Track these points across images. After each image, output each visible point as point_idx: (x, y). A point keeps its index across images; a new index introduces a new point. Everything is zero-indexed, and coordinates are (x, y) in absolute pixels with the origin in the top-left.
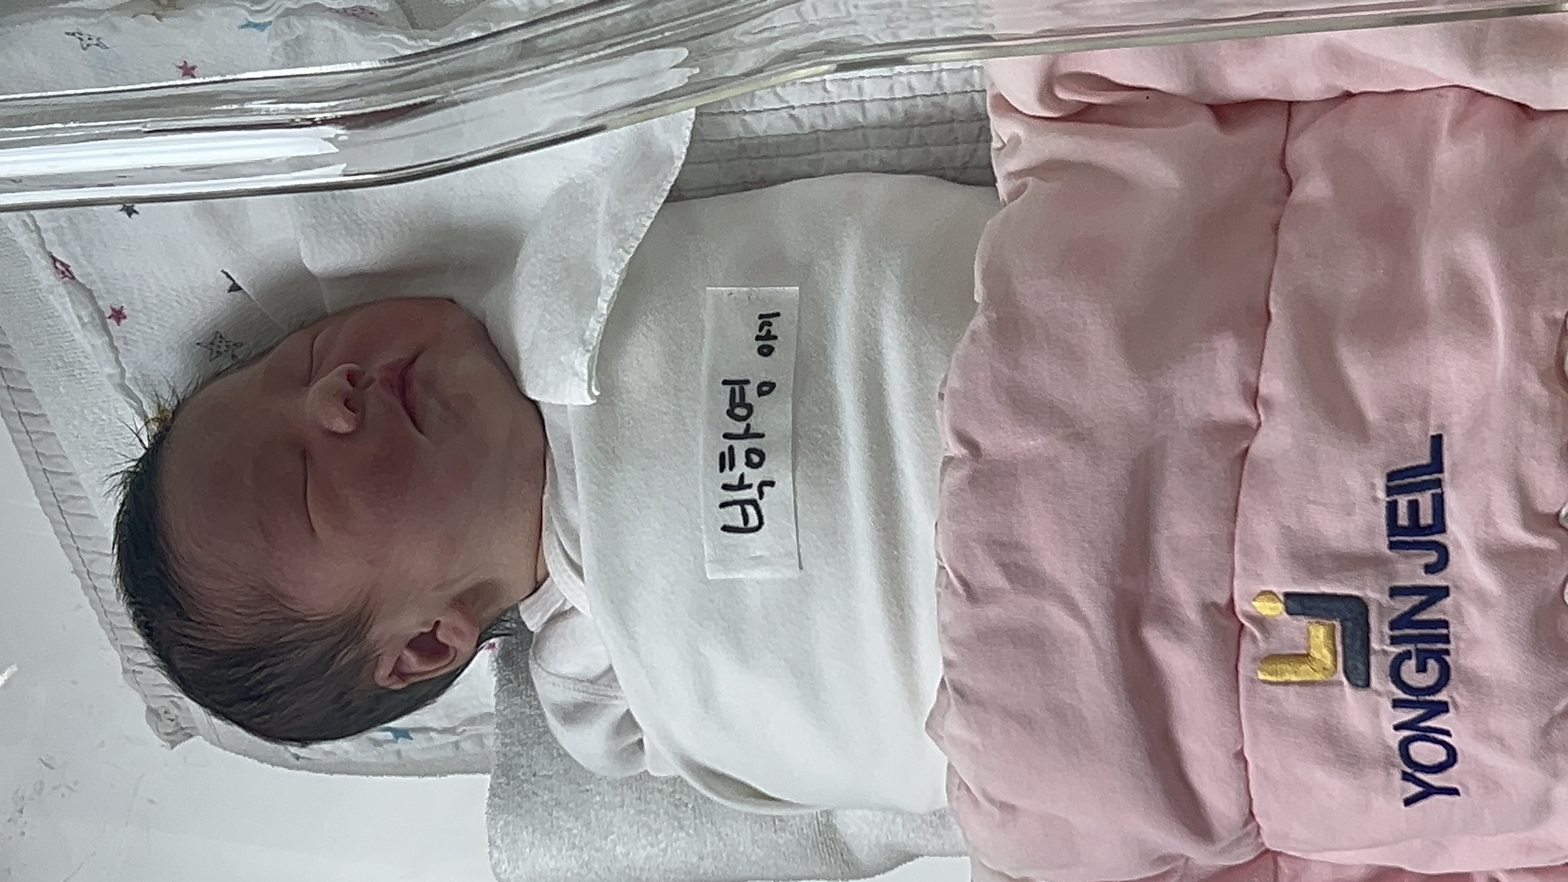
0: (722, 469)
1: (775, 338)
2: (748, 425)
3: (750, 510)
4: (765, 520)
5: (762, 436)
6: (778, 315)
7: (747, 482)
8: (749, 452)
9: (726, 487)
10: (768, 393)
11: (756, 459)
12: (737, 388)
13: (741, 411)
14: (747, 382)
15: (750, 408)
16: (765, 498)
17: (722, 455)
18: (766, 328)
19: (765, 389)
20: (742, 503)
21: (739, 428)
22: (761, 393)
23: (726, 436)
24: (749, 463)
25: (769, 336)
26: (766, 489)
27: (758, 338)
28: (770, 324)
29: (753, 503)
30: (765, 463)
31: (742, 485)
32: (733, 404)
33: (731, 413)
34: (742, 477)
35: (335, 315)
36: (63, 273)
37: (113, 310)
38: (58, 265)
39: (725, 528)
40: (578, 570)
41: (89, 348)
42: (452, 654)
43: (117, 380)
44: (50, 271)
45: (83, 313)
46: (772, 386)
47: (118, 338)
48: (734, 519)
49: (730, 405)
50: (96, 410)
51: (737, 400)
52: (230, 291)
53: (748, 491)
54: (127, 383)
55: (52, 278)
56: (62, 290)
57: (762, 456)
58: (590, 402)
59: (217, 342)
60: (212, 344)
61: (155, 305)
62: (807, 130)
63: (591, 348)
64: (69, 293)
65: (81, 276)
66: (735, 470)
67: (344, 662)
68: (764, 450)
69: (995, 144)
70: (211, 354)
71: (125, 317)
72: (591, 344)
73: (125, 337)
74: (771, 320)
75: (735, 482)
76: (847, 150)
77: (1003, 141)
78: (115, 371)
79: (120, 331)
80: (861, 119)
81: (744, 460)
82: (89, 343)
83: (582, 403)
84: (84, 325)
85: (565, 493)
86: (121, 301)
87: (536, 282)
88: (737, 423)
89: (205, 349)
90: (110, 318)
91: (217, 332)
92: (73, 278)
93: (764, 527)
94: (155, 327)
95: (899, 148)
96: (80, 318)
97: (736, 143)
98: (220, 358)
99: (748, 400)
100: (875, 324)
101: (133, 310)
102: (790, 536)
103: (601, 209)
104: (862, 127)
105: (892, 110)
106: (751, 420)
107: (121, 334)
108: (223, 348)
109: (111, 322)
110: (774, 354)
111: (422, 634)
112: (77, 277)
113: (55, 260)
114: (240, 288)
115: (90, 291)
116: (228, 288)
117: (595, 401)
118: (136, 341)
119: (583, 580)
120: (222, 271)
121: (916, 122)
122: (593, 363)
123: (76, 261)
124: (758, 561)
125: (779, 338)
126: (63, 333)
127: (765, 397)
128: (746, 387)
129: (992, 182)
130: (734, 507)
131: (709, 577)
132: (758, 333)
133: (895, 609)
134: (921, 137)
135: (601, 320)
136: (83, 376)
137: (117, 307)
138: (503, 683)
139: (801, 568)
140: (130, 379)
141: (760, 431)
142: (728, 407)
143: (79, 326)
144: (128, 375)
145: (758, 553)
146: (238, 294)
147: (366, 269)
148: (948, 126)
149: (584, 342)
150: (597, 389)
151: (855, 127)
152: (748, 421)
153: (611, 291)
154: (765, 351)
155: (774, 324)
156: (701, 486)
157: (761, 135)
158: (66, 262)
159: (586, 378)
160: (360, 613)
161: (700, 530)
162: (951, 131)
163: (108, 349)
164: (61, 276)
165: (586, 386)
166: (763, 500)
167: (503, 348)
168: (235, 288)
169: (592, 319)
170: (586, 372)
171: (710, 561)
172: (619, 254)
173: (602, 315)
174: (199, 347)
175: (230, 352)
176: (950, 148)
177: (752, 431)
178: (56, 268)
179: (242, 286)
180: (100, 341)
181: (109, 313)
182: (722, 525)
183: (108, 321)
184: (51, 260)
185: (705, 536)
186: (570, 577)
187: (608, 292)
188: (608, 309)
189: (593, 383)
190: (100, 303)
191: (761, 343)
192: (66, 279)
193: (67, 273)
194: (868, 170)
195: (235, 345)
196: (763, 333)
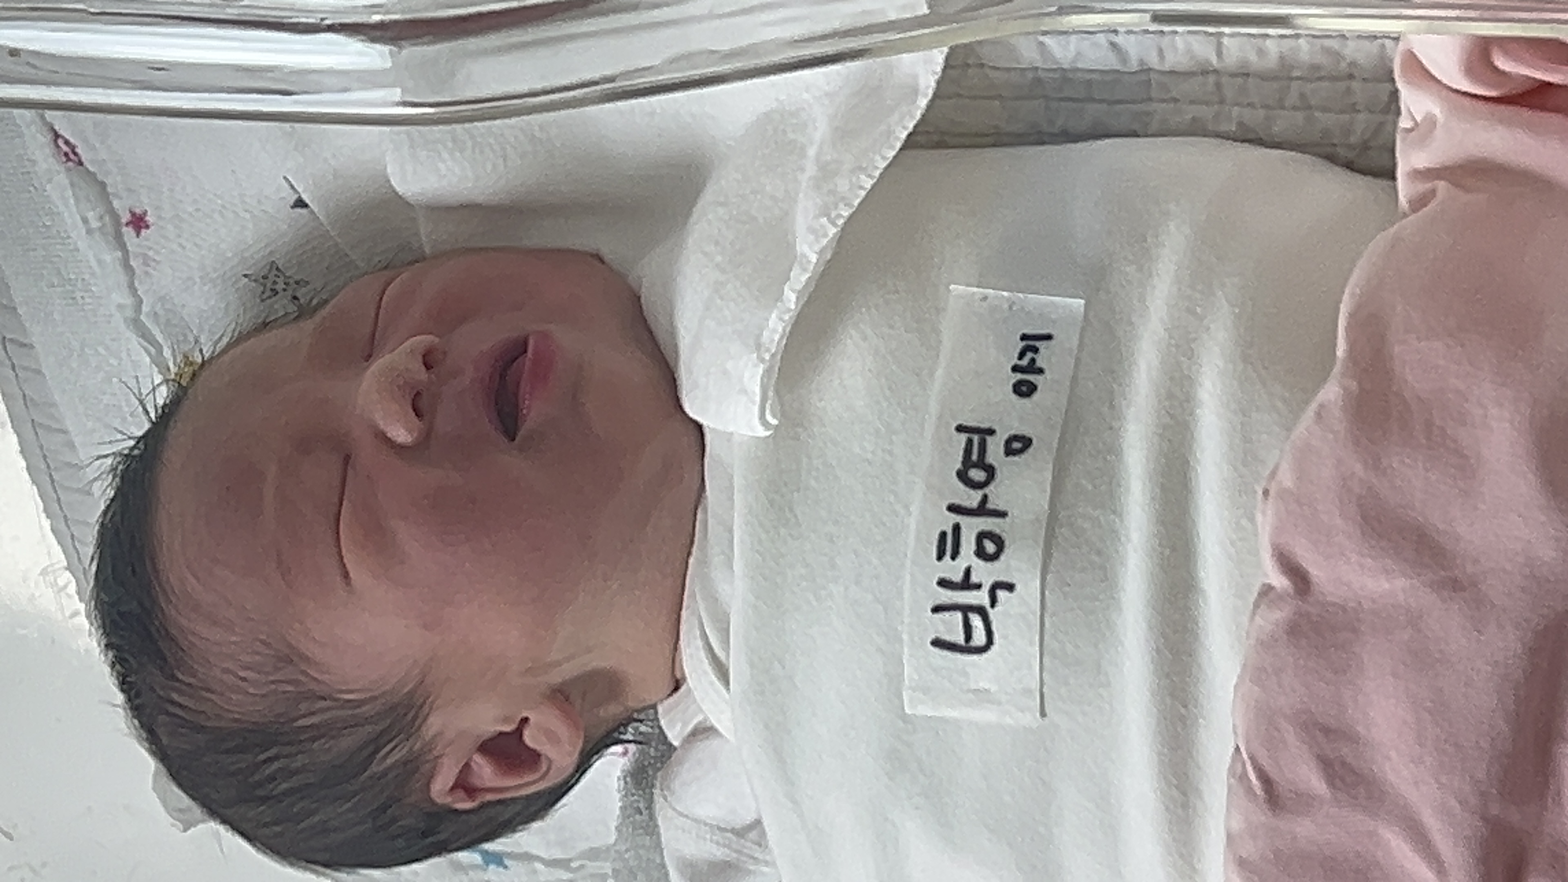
0: (940, 557)
1: (1041, 371)
2: (985, 498)
3: (976, 621)
4: (996, 636)
5: (1002, 514)
6: (1049, 337)
7: (974, 579)
8: (981, 537)
9: (943, 583)
10: (1020, 451)
11: (990, 547)
12: (976, 438)
13: (977, 475)
14: (991, 432)
15: (991, 471)
16: (999, 608)
17: (943, 535)
18: (1029, 355)
19: (1017, 445)
20: (966, 610)
21: (972, 498)
22: (1009, 452)
23: (952, 508)
24: (981, 553)
25: (1033, 368)
26: (1001, 594)
27: (1015, 369)
28: (1036, 350)
29: (981, 611)
30: (1003, 557)
31: (967, 584)
32: (967, 462)
33: (962, 476)
34: (968, 572)
35: (435, 257)
36: (66, 154)
37: (133, 214)
38: (60, 142)
39: (938, 643)
40: (723, 672)
41: (93, 263)
42: (544, 768)
43: (130, 313)
44: (49, 150)
45: (90, 215)
46: (1027, 442)
47: (136, 256)
48: (950, 631)
49: (963, 463)
50: (101, 350)
51: (975, 457)
52: (292, 207)
53: (975, 593)
54: (142, 317)
55: (51, 160)
56: (62, 178)
57: (1000, 544)
58: (762, 432)
59: (271, 277)
60: (265, 277)
61: (191, 214)
62: (1134, 66)
63: (767, 357)
64: (72, 185)
65: (92, 162)
66: (958, 560)
67: (389, 761)
68: (1004, 536)
69: (1404, 123)
70: (263, 293)
71: (147, 227)
72: (768, 350)
73: (145, 256)
74: (1037, 344)
75: (958, 577)
76: (1192, 102)
77: (1413, 119)
78: (128, 301)
79: (139, 246)
80: (1214, 60)
81: (973, 547)
82: (95, 256)
83: (751, 434)
84: (89, 232)
85: (717, 560)
86: (144, 203)
87: (710, 248)
88: (972, 492)
89: (254, 284)
90: (127, 224)
91: (273, 262)
92: (81, 163)
93: (994, 648)
94: (189, 246)
95: (1266, 107)
96: (85, 221)
97: (1030, 75)
98: (277, 297)
99: (990, 459)
100: (1190, 368)
101: (160, 217)
102: (1030, 667)
103: (812, 152)
104: (1216, 71)
105: (1261, 52)
106: (990, 490)
107: (139, 250)
108: (280, 286)
109: (128, 232)
110: (1036, 396)
111: (501, 734)
112: (86, 163)
113: (57, 136)
114: (306, 206)
115: (103, 185)
116: (292, 202)
117: (768, 433)
118: (158, 262)
119: (728, 689)
120: (285, 178)
121: (1296, 73)
122: (769, 378)
123: (85, 141)
124: (982, 696)
125: (1047, 372)
126: (62, 238)
127: (1016, 458)
128: (989, 439)
129: (1391, 176)
130: (952, 613)
131: (908, 711)
132: (1016, 361)
133: (1175, 793)
134: (1302, 96)
135: (787, 317)
136: (88, 300)
137: (138, 211)
138: (628, 812)
139: (1043, 714)
140: (147, 315)
141: (1001, 507)
142: (958, 466)
143: (84, 231)
144: (145, 308)
145: (983, 685)
146: (304, 211)
147: (480, 199)
148: (1342, 85)
149: (758, 347)
150: (774, 416)
151: (1205, 71)
152: (987, 490)
153: (804, 278)
154: (1024, 389)
155: (1042, 350)
156: (908, 578)
157: (1065, 66)
158: (72, 140)
159: (758, 399)
160: (411, 693)
161: (901, 641)
162: (1349, 91)
163: (120, 269)
164: (64, 159)
165: (756, 410)
166: (996, 609)
167: (661, 336)
168: (300, 203)
169: (774, 316)
170: (757, 390)
171: (910, 688)
172: (822, 226)
173: (790, 310)
174: (246, 280)
175: (290, 293)
176: (1346, 117)
177: (990, 506)
178: (58, 146)
179: (310, 204)
180: (111, 257)
181: (126, 217)
182: (933, 636)
183: (125, 229)
184: (50, 136)
185: (906, 650)
186: (712, 683)
187: (800, 278)
188: (797, 303)
189: (768, 406)
190: (116, 204)
191: (1019, 376)
192: (70, 164)
193: (72, 156)
194: (1218, 135)
195: (297, 283)
196: (1025, 362)
